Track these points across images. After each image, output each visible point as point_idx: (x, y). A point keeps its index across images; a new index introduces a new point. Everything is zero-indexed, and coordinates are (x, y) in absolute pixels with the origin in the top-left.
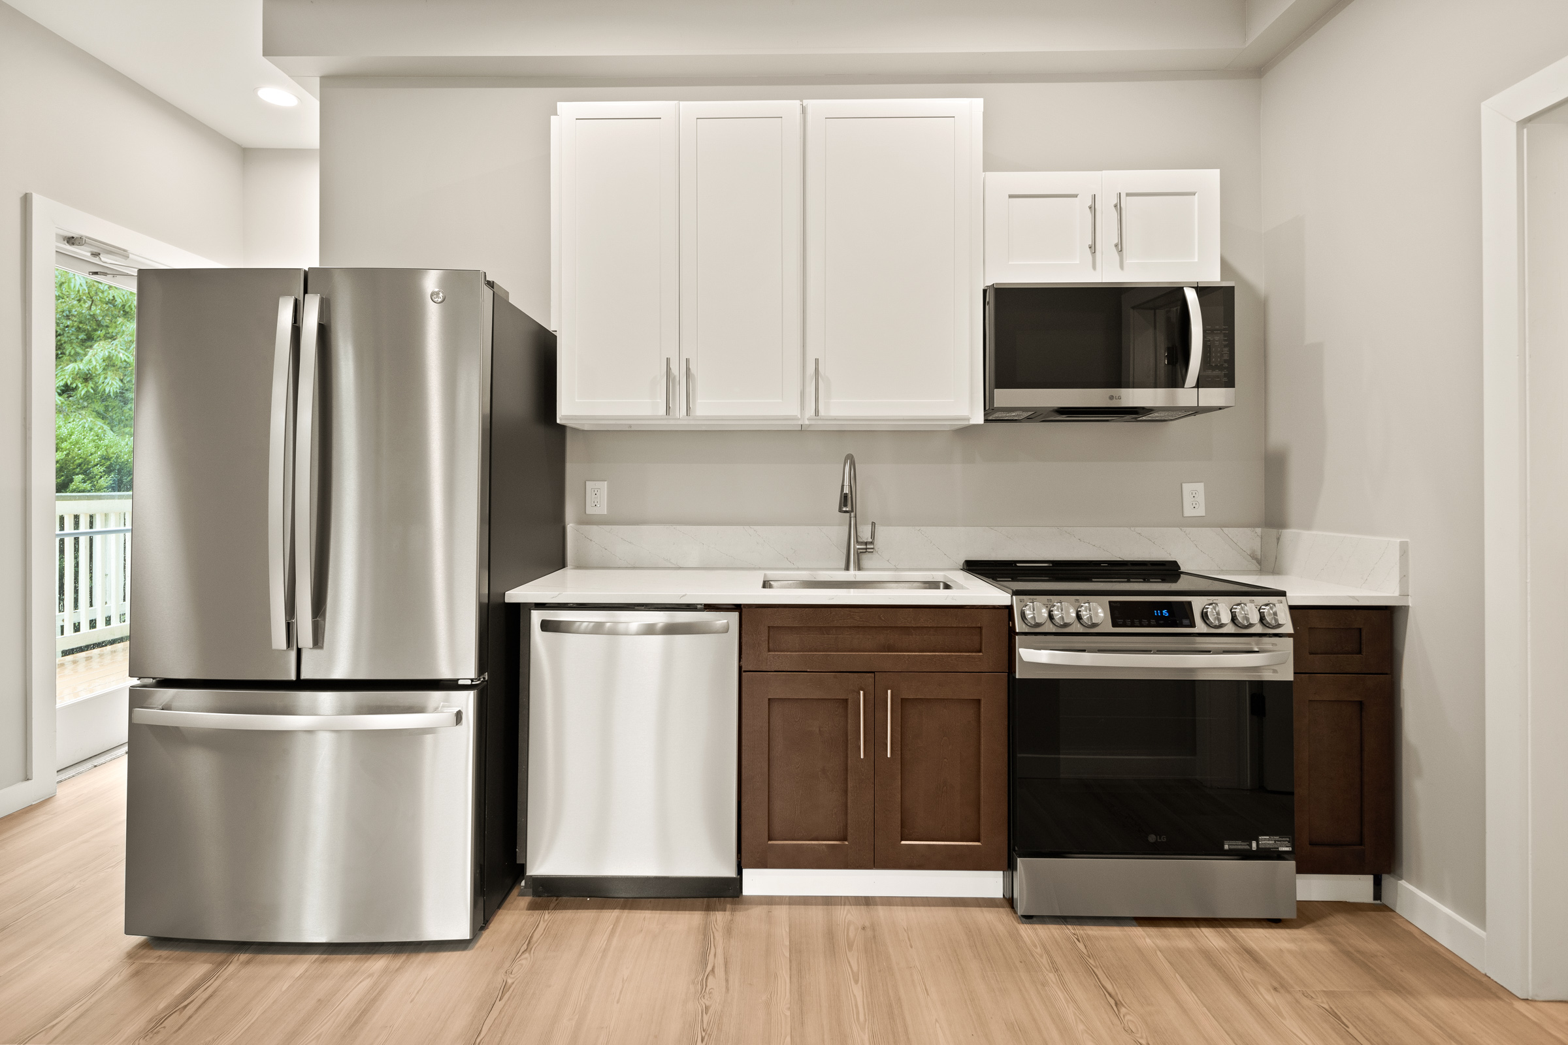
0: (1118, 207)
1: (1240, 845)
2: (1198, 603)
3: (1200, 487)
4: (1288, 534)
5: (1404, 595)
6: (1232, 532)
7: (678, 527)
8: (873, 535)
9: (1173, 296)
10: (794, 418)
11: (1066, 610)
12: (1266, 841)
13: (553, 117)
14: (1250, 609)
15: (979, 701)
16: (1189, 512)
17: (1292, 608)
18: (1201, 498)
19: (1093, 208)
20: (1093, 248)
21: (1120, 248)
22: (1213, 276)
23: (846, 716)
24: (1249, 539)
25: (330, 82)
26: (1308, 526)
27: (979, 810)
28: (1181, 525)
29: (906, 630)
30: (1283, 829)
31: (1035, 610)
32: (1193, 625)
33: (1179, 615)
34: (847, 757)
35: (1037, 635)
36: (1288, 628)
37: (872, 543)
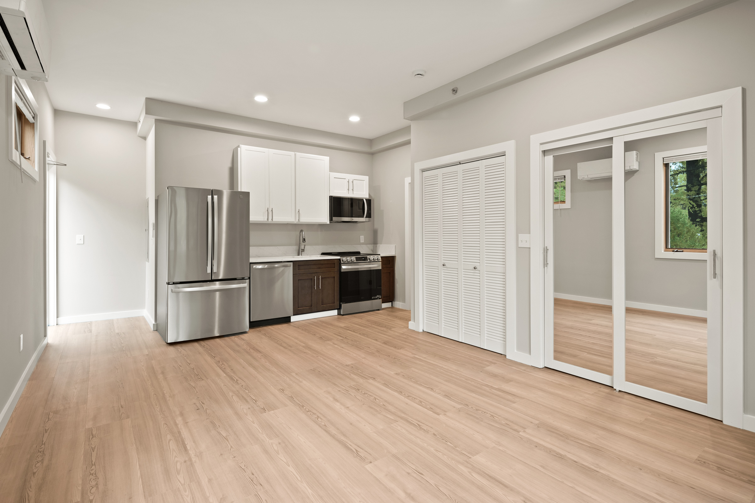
0: (353, 182)
1: (374, 297)
2: (368, 257)
3: (363, 236)
4: (378, 245)
5: (395, 254)
6: (368, 245)
7: (259, 247)
8: (304, 248)
9: (362, 200)
10: (294, 222)
11: (349, 258)
12: (378, 296)
13: (238, 148)
14: (376, 257)
15: (334, 277)
16: (361, 242)
17: (381, 257)
18: (363, 239)
19: (348, 182)
20: (348, 189)
21: (353, 190)
22: (367, 197)
23: (312, 282)
24: (371, 247)
25: (156, 120)
26: (381, 244)
27: (334, 297)
28: (360, 244)
29: (322, 264)
30: (380, 294)
31: (344, 259)
32: (368, 260)
33: (365, 259)
34: (312, 290)
35: (345, 263)
36: (381, 260)
37: (304, 249)
